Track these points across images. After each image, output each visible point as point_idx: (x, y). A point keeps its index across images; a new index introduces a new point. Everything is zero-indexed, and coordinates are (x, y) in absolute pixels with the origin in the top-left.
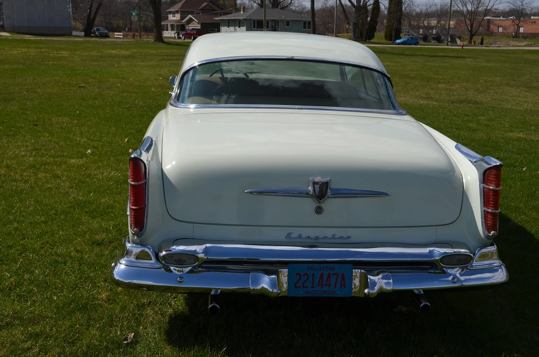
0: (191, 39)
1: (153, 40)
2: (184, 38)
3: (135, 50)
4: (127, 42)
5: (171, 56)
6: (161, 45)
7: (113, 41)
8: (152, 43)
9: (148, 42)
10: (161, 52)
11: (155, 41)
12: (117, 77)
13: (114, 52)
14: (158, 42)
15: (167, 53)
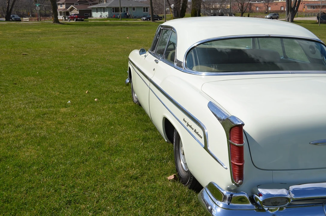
0: (74, 20)
1: (52, 22)
2: (70, 20)
3: (44, 29)
4: (36, 23)
5: (68, 32)
6: (58, 25)
7: (26, 23)
8: (52, 24)
9: (49, 23)
10: (61, 30)
11: (54, 22)
12: (44, 47)
13: (30, 30)
14: (56, 23)
15: (64, 30)
